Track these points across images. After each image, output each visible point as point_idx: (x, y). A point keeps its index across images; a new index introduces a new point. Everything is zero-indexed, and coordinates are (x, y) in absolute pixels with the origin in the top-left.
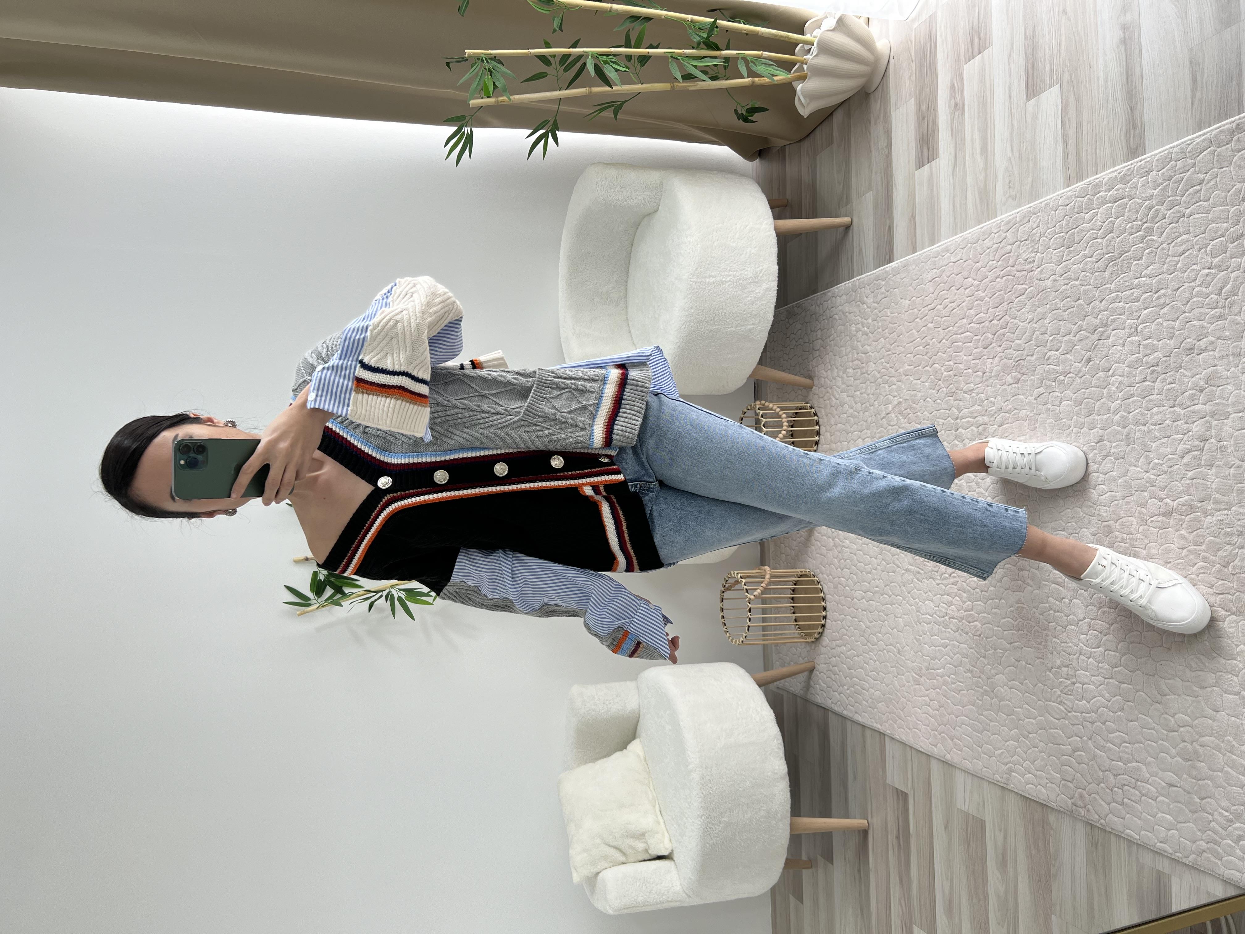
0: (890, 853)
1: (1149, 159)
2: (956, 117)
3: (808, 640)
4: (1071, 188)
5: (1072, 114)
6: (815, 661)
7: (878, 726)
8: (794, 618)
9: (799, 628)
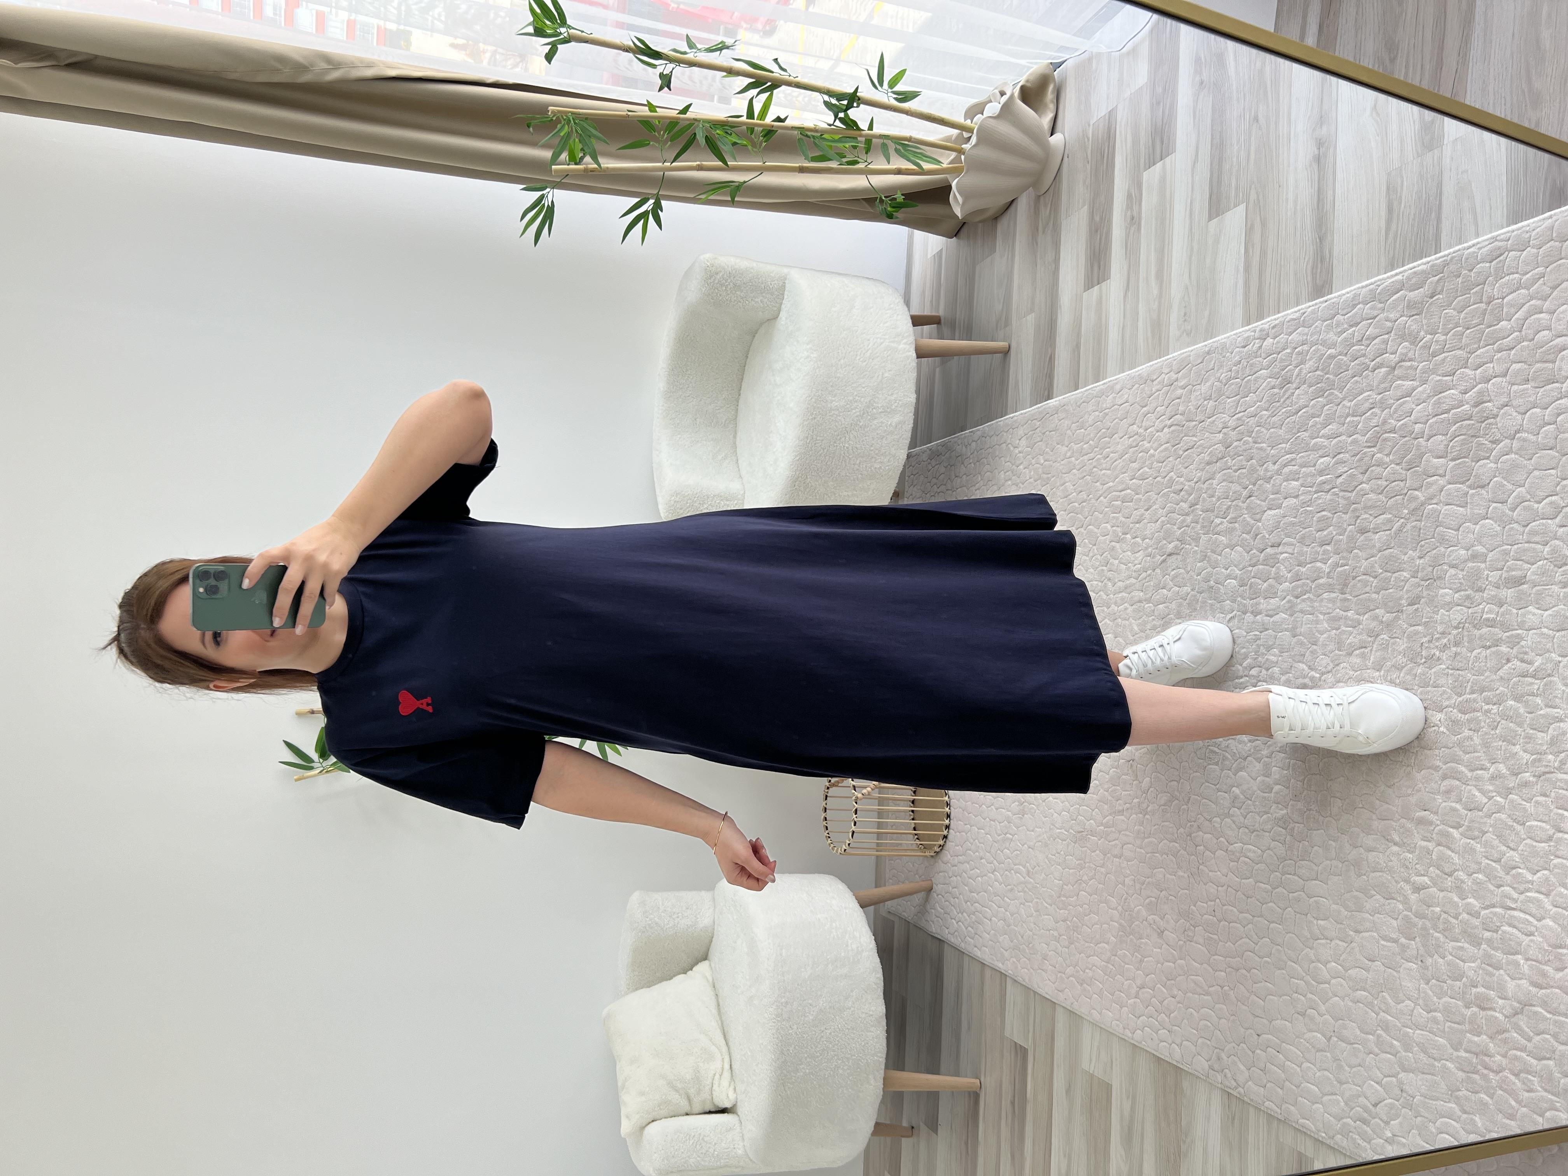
0: (1003, 1122)
1: (1335, 300)
2: (1132, 231)
3: (926, 854)
4: (1250, 327)
5: (1257, 238)
6: (933, 879)
7: (1000, 966)
8: (913, 826)
9: (917, 839)
